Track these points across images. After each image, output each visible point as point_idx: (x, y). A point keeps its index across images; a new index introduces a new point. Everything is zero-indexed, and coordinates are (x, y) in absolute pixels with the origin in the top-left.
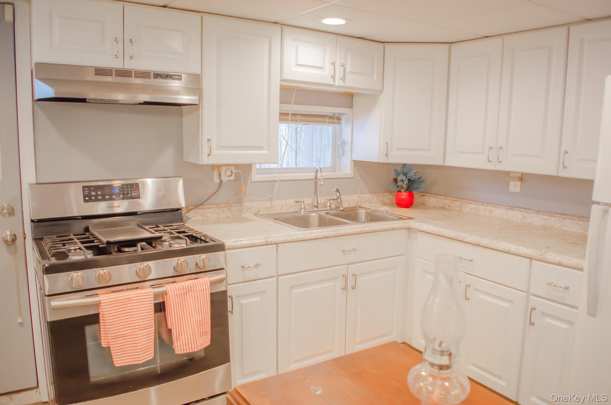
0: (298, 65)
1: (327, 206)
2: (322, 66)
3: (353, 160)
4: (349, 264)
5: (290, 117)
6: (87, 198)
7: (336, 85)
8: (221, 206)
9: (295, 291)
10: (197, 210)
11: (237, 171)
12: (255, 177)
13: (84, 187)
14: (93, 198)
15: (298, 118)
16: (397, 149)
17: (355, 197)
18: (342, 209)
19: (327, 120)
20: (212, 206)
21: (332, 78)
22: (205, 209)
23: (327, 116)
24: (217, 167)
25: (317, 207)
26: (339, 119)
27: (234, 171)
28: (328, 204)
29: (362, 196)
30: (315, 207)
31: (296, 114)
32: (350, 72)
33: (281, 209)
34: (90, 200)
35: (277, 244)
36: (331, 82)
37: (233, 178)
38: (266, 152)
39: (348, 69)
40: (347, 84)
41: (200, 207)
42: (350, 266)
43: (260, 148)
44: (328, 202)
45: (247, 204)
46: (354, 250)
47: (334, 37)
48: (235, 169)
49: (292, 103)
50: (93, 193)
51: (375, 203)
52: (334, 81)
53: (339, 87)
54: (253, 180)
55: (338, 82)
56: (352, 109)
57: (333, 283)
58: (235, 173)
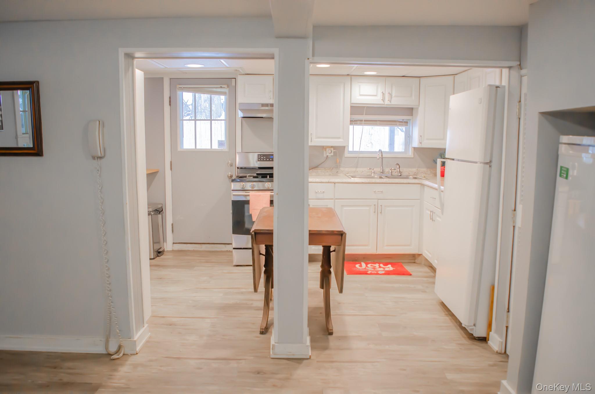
0: (361, 95)
1: (389, 173)
2: (376, 95)
3: (413, 147)
4: (378, 199)
5: (363, 122)
6: (259, 160)
7: (386, 104)
8: (327, 169)
9: (345, 208)
10: (313, 170)
11: (335, 151)
12: (346, 155)
13: (258, 155)
14: (262, 160)
15: (378, 122)
16: (427, 139)
17: (414, 170)
18: (399, 175)
19: (398, 123)
20: (322, 169)
21: (382, 101)
22: (318, 169)
23: (398, 121)
24: (324, 148)
25: (382, 173)
26: (407, 122)
27: (333, 151)
28: (390, 172)
29: (419, 169)
30: (381, 173)
31: (377, 120)
32: (395, 96)
33: (361, 173)
34: (261, 161)
35: (335, 183)
36: (382, 102)
37: (332, 154)
38: (342, 140)
39: (394, 95)
40: (393, 103)
41: (316, 168)
42: (379, 200)
43: (339, 138)
44: (390, 171)
45: (342, 169)
46: (382, 192)
47: (384, 78)
48: (334, 149)
49: (364, 114)
50: (262, 158)
51: (429, 174)
52: (383, 102)
53: (387, 105)
54: (345, 156)
55: (387, 102)
56: (412, 116)
57: (368, 208)
58: (334, 152)
